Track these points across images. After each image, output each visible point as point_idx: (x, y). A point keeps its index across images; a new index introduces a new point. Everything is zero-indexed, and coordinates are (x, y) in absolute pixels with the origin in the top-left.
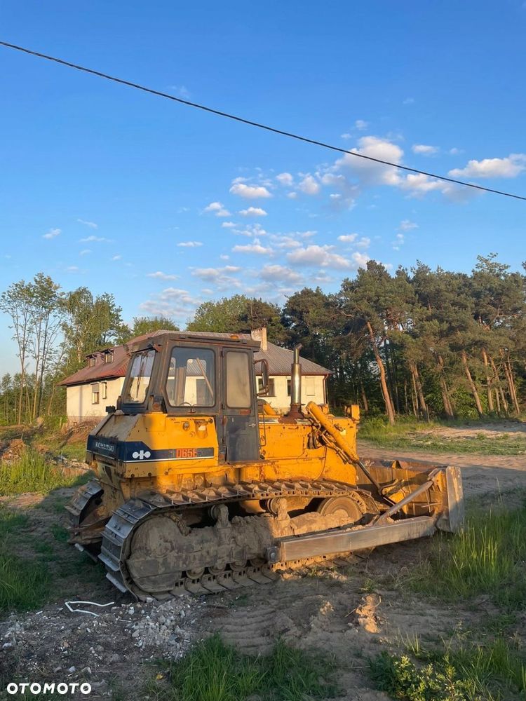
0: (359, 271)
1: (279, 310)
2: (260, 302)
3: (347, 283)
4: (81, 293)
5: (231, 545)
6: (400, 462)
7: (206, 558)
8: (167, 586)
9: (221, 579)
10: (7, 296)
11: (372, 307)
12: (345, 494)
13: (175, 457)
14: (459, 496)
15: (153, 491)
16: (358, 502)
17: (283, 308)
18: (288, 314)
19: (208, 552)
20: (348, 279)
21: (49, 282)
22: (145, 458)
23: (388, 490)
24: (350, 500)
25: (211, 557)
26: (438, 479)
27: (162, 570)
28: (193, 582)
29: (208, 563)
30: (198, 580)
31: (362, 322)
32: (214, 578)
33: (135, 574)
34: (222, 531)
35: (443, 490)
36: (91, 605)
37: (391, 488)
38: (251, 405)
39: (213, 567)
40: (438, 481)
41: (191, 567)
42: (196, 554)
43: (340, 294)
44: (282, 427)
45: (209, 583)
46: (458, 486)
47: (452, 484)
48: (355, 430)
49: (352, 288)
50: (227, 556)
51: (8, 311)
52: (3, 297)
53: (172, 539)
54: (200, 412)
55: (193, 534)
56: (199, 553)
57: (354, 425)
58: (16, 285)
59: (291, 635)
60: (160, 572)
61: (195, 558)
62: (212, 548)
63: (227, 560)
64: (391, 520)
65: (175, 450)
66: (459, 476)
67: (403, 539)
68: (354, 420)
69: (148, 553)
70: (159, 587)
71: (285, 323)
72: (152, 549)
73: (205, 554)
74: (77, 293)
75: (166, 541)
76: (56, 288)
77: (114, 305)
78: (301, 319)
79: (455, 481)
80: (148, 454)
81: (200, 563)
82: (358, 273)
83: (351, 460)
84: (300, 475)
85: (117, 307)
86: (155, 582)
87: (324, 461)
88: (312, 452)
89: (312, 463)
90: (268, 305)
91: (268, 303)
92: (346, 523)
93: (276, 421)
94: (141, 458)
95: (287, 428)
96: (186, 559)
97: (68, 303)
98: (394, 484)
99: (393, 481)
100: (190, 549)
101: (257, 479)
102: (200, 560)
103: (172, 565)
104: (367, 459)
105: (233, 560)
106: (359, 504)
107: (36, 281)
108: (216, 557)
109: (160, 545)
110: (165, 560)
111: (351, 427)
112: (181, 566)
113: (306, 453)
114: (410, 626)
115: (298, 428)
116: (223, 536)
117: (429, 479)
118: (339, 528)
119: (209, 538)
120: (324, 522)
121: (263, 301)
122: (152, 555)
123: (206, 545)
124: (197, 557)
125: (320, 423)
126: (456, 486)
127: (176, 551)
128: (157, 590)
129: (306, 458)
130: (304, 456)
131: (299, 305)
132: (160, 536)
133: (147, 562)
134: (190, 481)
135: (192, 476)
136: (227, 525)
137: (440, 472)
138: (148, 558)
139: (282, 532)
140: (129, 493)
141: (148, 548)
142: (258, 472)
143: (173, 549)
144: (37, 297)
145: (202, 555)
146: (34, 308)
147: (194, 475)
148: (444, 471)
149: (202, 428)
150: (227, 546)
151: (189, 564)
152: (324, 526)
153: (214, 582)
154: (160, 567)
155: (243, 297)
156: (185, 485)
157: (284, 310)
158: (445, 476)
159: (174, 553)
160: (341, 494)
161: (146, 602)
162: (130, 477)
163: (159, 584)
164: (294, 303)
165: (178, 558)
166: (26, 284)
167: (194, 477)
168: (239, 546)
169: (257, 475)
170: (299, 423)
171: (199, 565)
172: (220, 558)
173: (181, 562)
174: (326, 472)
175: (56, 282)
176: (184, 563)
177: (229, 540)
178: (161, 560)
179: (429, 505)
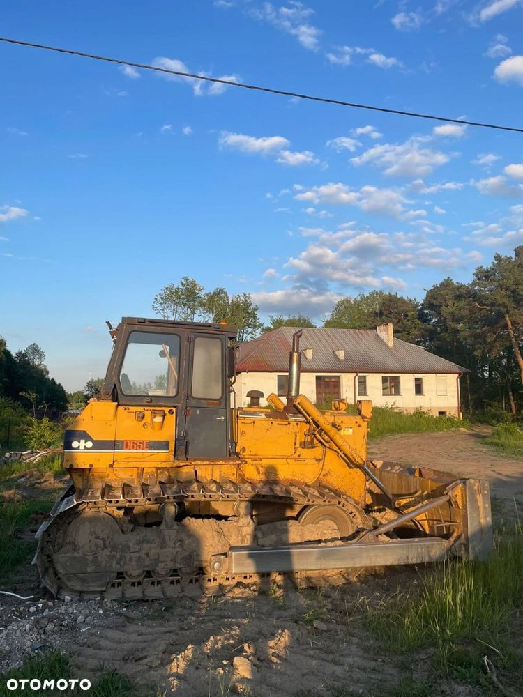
0: (495, 257)
1: (417, 305)
2: (395, 297)
3: (480, 272)
4: (219, 293)
5: (177, 549)
6: (423, 471)
7: (144, 559)
8: (98, 586)
9: (166, 584)
10: (158, 299)
11: (509, 297)
12: (332, 503)
13: (122, 449)
14: (485, 517)
15: (109, 484)
16: (351, 513)
17: (422, 302)
18: (426, 309)
19: (147, 555)
20: (481, 267)
21: (194, 285)
22: (86, 448)
23: (404, 502)
24: (340, 510)
25: (150, 560)
26: (456, 493)
27: (91, 569)
28: (133, 584)
29: (146, 566)
30: (139, 583)
31: (501, 316)
32: (159, 583)
33: (60, 569)
34: (166, 533)
35: (462, 506)
36: (12, 596)
37: (408, 500)
38: (222, 397)
39: (153, 571)
40: (456, 496)
41: (125, 568)
42: (132, 554)
43: (475, 284)
44: (270, 422)
45: (152, 588)
46: (484, 504)
47: (474, 500)
48: (364, 429)
49: (487, 277)
50: (171, 560)
51: (160, 312)
52: (156, 299)
53: (105, 537)
54: (159, 402)
55: (135, 533)
56: (137, 555)
57: (364, 425)
58: (167, 288)
59: (143, 665)
60: (89, 570)
61: (131, 559)
62: (153, 550)
63: (171, 565)
64: (385, 538)
65: (123, 441)
66: (486, 492)
67: (395, 563)
68: (363, 417)
69: (76, 549)
70: (89, 586)
71: (423, 317)
72: (81, 545)
73: (143, 556)
74: (215, 294)
75: (98, 538)
76: (200, 290)
77: (251, 305)
78: (439, 313)
79: (479, 497)
80: (89, 444)
81: (137, 565)
82: (493, 260)
83: (353, 464)
84: (291, 477)
85: (253, 306)
86: (83, 581)
87: (321, 463)
88: (306, 453)
89: (307, 464)
90: (404, 300)
91: (405, 298)
92: (329, 537)
93: (263, 415)
94: (82, 447)
95: (275, 423)
96: (121, 559)
97: (207, 303)
98: (415, 496)
99: (416, 492)
100: (126, 548)
101: (233, 478)
102: (137, 562)
103: (104, 563)
104: (397, 465)
105: (178, 566)
106: (351, 516)
107: (182, 284)
108: (157, 561)
109: (90, 541)
110: (96, 558)
111: (359, 426)
112: (114, 566)
113: (298, 453)
114: (303, 675)
115: (289, 424)
116: (167, 538)
117: (445, 493)
118: (320, 541)
119: (152, 539)
120: (300, 533)
121: (399, 296)
122: (80, 551)
123: (145, 546)
124: (134, 559)
125: (312, 419)
126: (480, 503)
127: (109, 549)
128: (85, 589)
129: (298, 459)
130: (296, 456)
131: (435, 298)
132: (91, 532)
133: (74, 557)
134: (153, 475)
135: (154, 470)
136: (172, 526)
137: (461, 485)
138: (76, 554)
139: (242, 540)
140: (81, 483)
141: (76, 543)
142: (234, 471)
143: (105, 547)
144: (184, 299)
145: (140, 557)
146: (180, 310)
147: (158, 469)
148: (464, 483)
149: (158, 419)
150: (171, 549)
151: (124, 565)
152: (298, 537)
153: (157, 588)
154: (90, 564)
155: (381, 293)
156: (146, 480)
157: (422, 305)
158: (465, 490)
159: (107, 552)
160: (327, 503)
161: (64, 600)
162: (68, 467)
163: (88, 583)
164: (432, 296)
165: (112, 557)
166: (175, 287)
167: (157, 472)
168: (186, 551)
169: (234, 474)
170: (291, 419)
171: (135, 567)
172: (162, 562)
173: (115, 562)
174: (324, 475)
175: (199, 283)
176: (118, 563)
177: (175, 543)
178: (90, 558)
179: (443, 525)
